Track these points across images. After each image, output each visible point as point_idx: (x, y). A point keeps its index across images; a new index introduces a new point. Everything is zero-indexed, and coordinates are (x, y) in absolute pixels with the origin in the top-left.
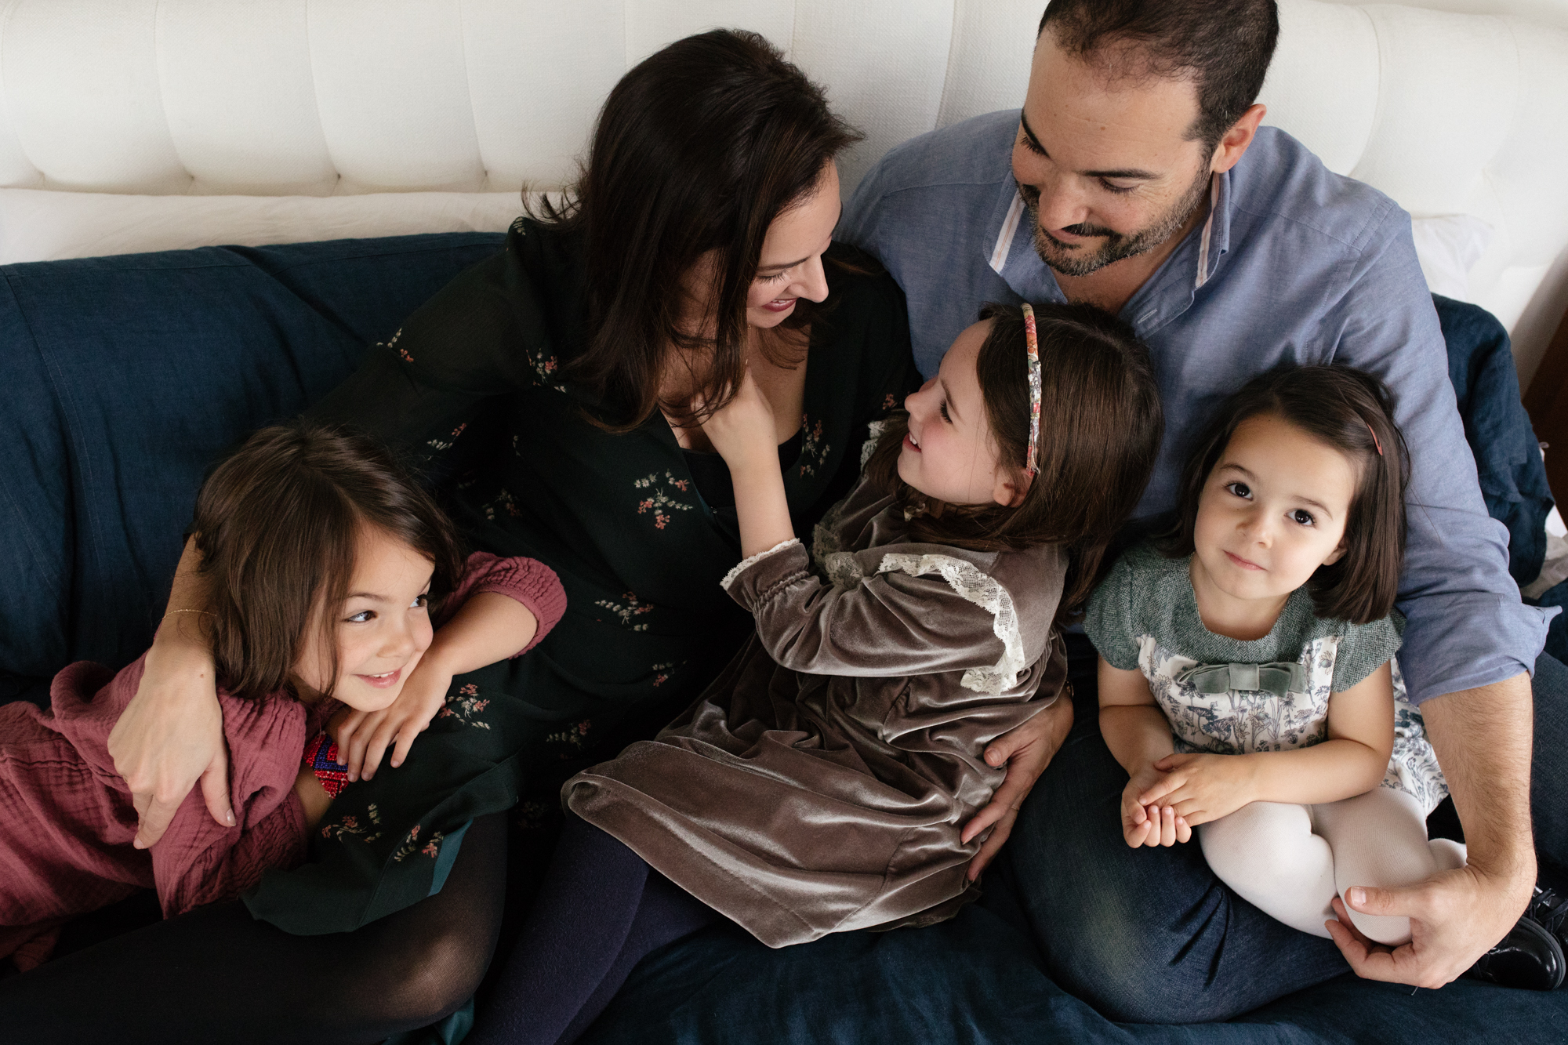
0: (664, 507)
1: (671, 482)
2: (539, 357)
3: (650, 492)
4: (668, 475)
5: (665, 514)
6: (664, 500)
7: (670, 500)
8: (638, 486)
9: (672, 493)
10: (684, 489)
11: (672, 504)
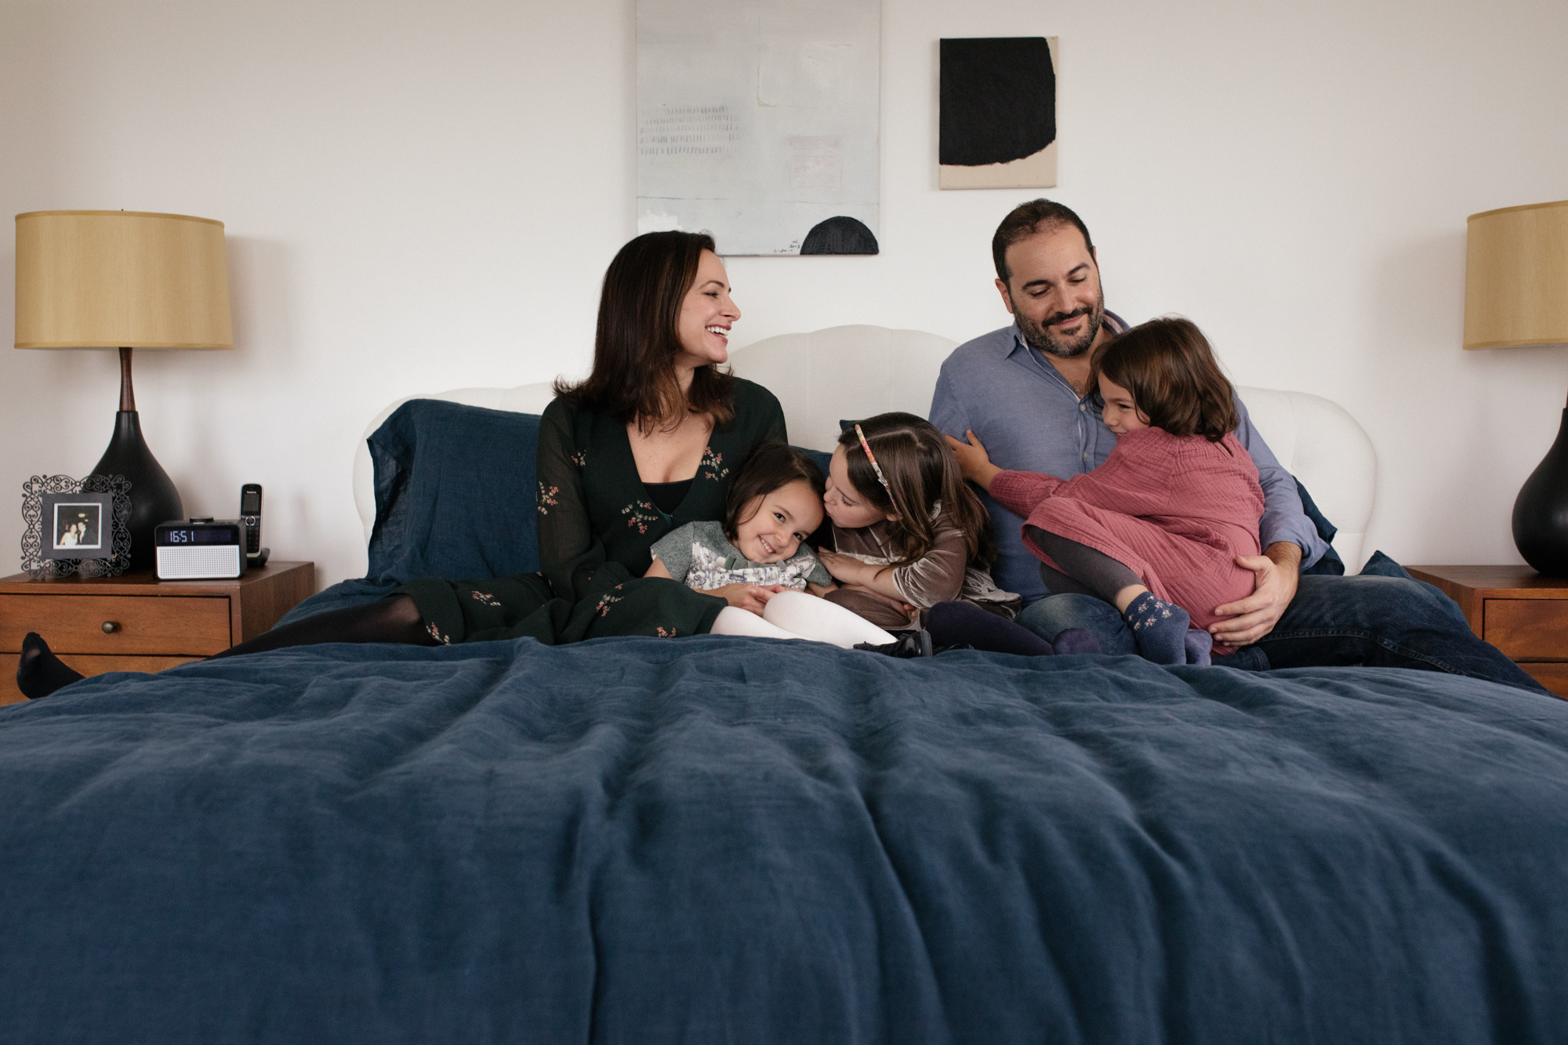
0: (642, 521)
1: (641, 506)
2: (579, 455)
3: (631, 514)
4: (638, 502)
5: (644, 525)
6: (641, 516)
7: (644, 516)
8: (624, 512)
9: (644, 511)
10: (650, 508)
11: (646, 518)
